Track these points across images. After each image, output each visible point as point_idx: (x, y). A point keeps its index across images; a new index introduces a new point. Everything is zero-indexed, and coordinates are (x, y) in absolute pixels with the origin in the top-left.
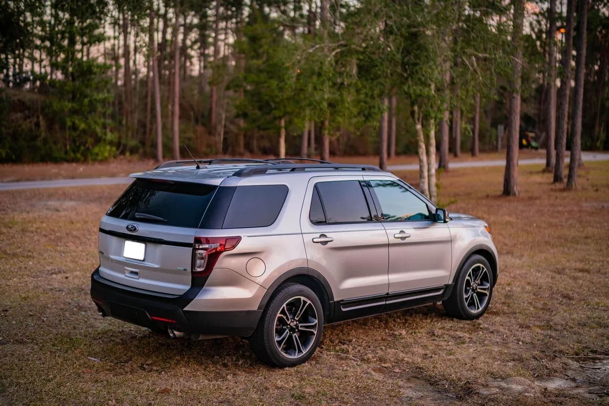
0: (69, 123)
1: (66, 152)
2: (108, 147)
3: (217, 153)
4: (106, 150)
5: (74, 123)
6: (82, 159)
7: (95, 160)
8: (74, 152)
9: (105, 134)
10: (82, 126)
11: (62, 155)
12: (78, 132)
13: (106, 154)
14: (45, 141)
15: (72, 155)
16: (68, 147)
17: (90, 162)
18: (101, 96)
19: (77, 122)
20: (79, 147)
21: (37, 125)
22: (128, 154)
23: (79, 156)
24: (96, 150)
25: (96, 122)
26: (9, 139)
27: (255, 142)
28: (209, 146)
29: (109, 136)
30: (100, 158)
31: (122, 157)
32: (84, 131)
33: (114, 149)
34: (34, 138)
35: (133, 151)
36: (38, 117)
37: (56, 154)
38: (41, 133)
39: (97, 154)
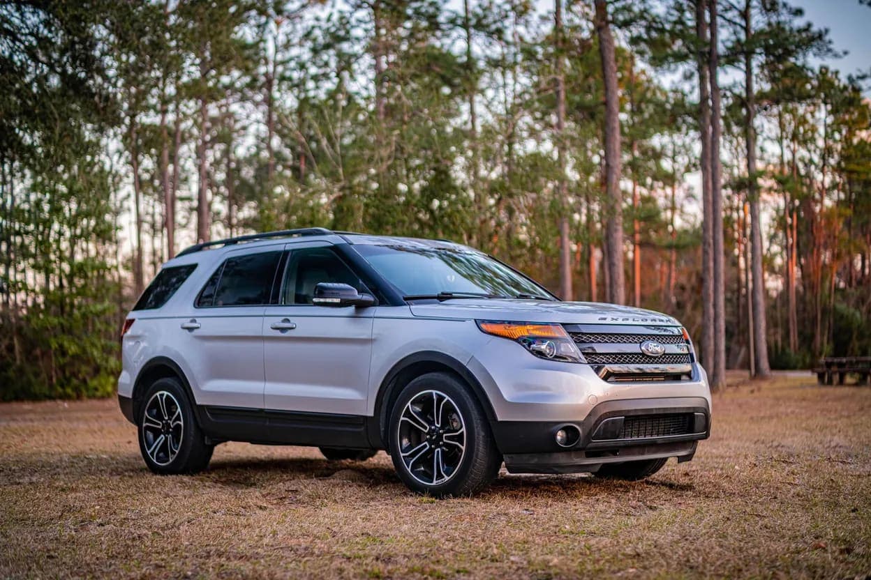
0: (54, 345)
1: (51, 386)
5: (61, 346)
6: (74, 395)
7: (93, 397)
8: (62, 386)
9: (107, 361)
10: (73, 349)
11: (45, 390)
12: (68, 358)
14: (21, 371)
15: (60, 390)
16: (54, 380)
17: (85, 398)
18: (99, 307)
19: (66, 344)
20: (68, 380)
21: (10, 349)
24: (93, 383)
25: (93, 345)
30: (99, 394)
32: (75, 357)
34: (5, 367)
36: (11, 339)
37: (36, 389)
38: (15, 360)
39: (96, 389)
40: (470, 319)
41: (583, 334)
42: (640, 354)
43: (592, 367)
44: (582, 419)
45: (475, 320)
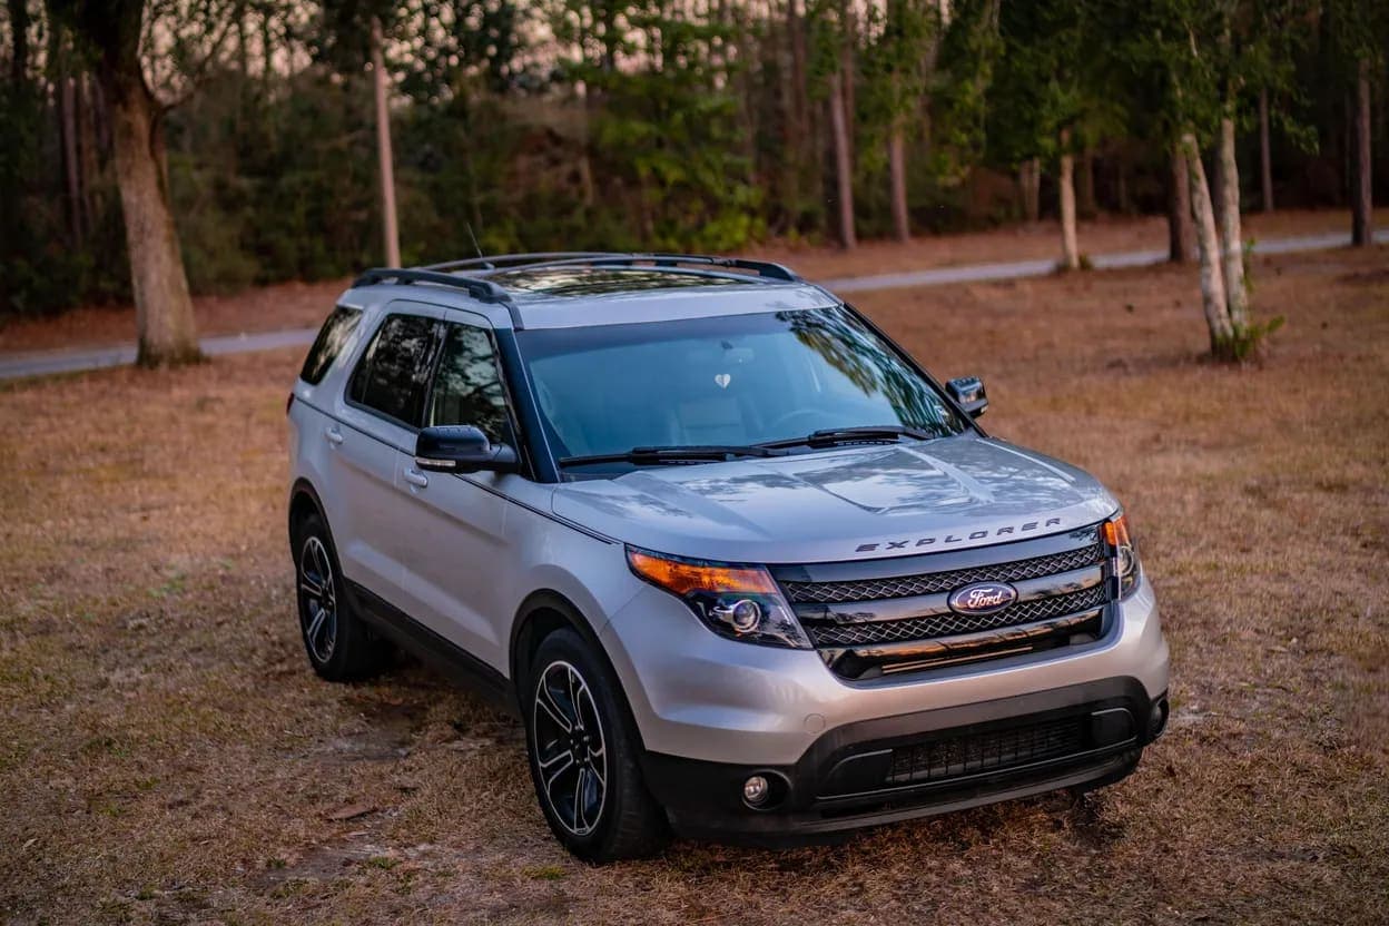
0: (645, 171)
1: (643, 237)
2: (744, 220)
3: (1025, 217)
4: (739, 228)
5: (655, 170)
6: (681, 245)
8: (663, 236)
9: (732, 190)
10: (674, 175)
11: (634, 243)
12: (669, 189)
13: (740, 236)
14: (591, 214)
15: (658, 241)
16: (649, 226)
19: (664, 167)
20: (672, 225)
21: (575, 178)
22: (793, 232)
23: (672, 243)
24: (712, 228)
25: (709, 165)
26: (514, 212)
27: (1122, 185)
28: (1003, 201)
29: (742, 194)
30: (722, 245)
31: (779, 241)
32: (682, 186)
33: (760, 222)
34: (567, 210)
35: (806, 224)
38: (582, 194)
39: (718, 238)
40: (617, 541)
41: (814, 584)
42: (948, 615)
43: (820, 654)
44: (793, 759)
45: (625, 544)
